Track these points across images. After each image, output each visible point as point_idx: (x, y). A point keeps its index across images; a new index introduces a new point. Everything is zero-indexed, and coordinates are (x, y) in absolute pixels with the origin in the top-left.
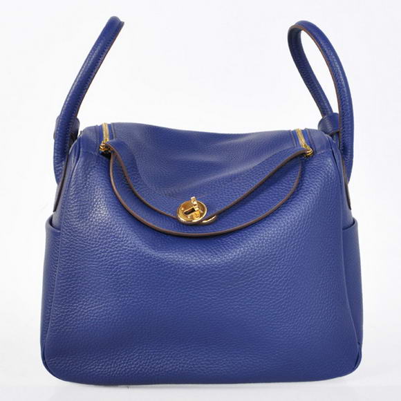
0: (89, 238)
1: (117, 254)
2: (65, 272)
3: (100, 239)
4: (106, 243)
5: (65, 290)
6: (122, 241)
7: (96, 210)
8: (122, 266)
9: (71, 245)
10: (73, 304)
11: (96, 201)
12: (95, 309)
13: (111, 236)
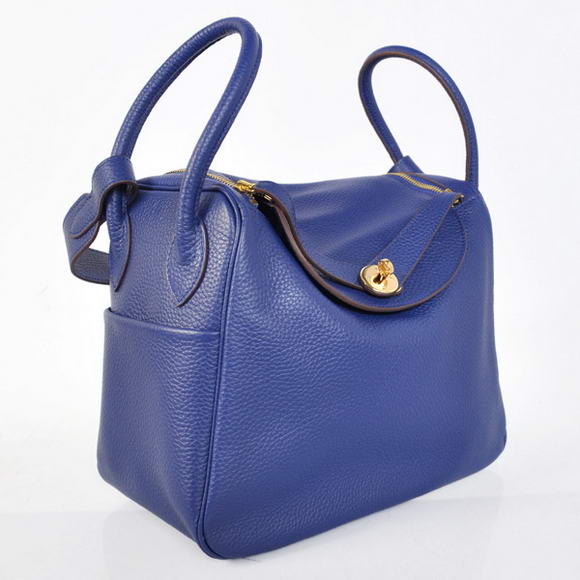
0: (279, 334)
1: (321, 350)
2: (238, 392)
3: (294, 333)
4: (304, 338)
5: (238, 420)
6: (328, 331)
7: (281, 293)
8: (328, 367)
9: (248, 349)
10: (252, 438)
11: (277, 280)
12: (286, 438)
13: (310, 326)
